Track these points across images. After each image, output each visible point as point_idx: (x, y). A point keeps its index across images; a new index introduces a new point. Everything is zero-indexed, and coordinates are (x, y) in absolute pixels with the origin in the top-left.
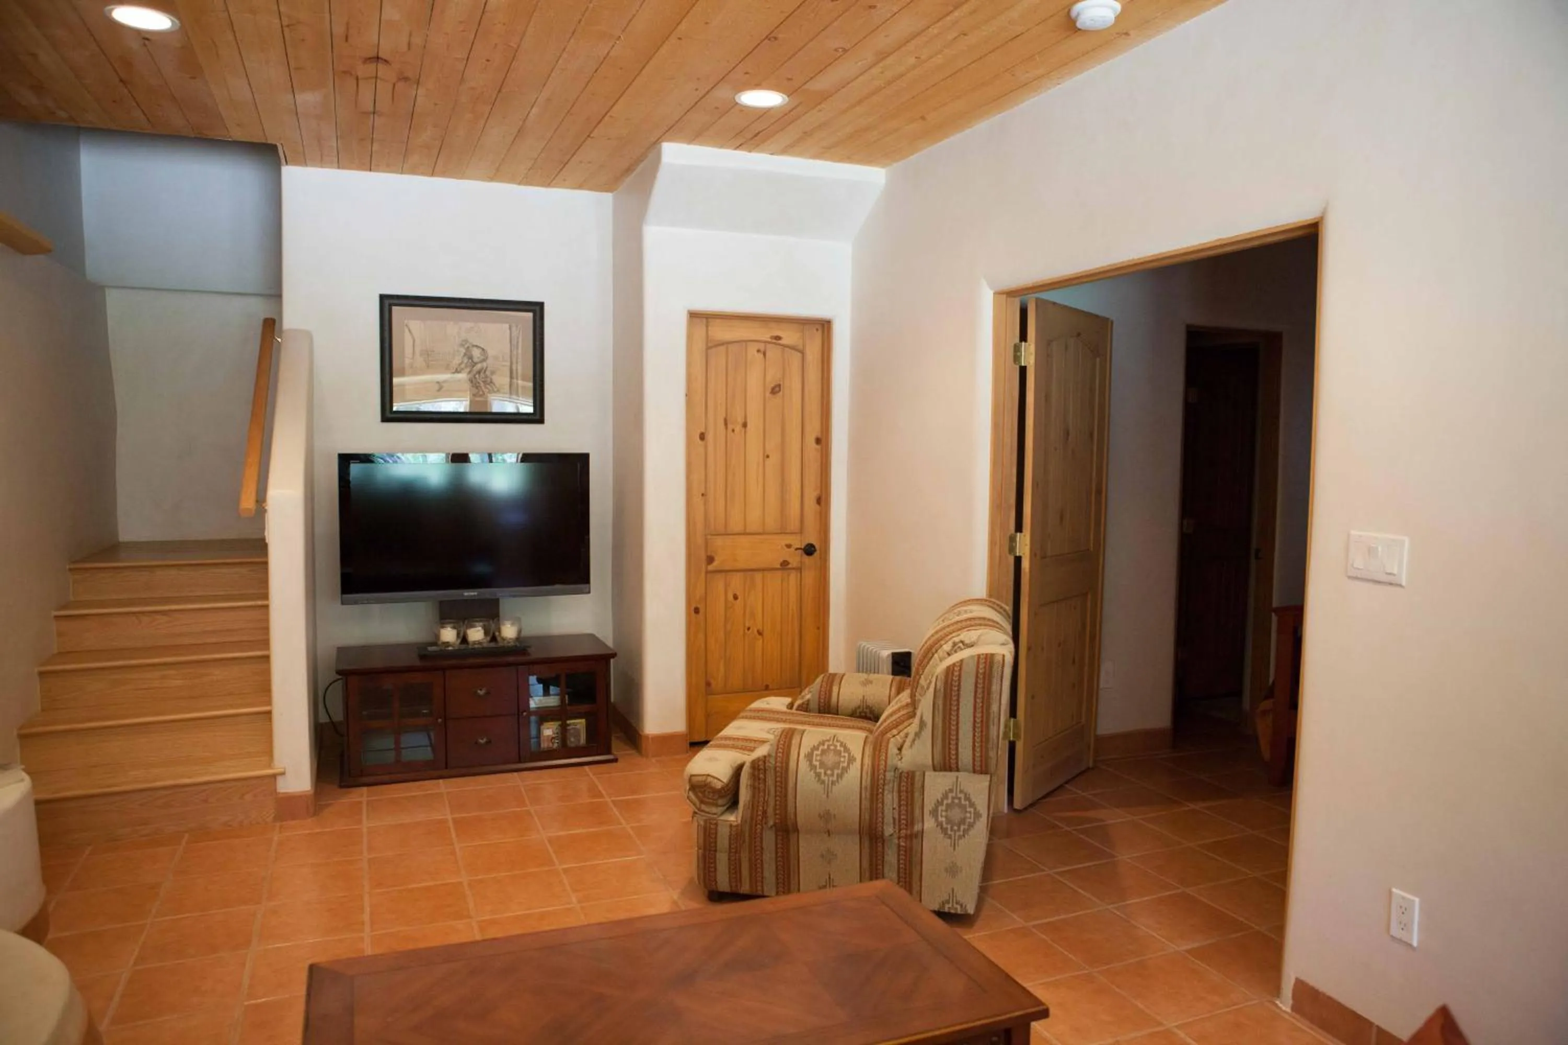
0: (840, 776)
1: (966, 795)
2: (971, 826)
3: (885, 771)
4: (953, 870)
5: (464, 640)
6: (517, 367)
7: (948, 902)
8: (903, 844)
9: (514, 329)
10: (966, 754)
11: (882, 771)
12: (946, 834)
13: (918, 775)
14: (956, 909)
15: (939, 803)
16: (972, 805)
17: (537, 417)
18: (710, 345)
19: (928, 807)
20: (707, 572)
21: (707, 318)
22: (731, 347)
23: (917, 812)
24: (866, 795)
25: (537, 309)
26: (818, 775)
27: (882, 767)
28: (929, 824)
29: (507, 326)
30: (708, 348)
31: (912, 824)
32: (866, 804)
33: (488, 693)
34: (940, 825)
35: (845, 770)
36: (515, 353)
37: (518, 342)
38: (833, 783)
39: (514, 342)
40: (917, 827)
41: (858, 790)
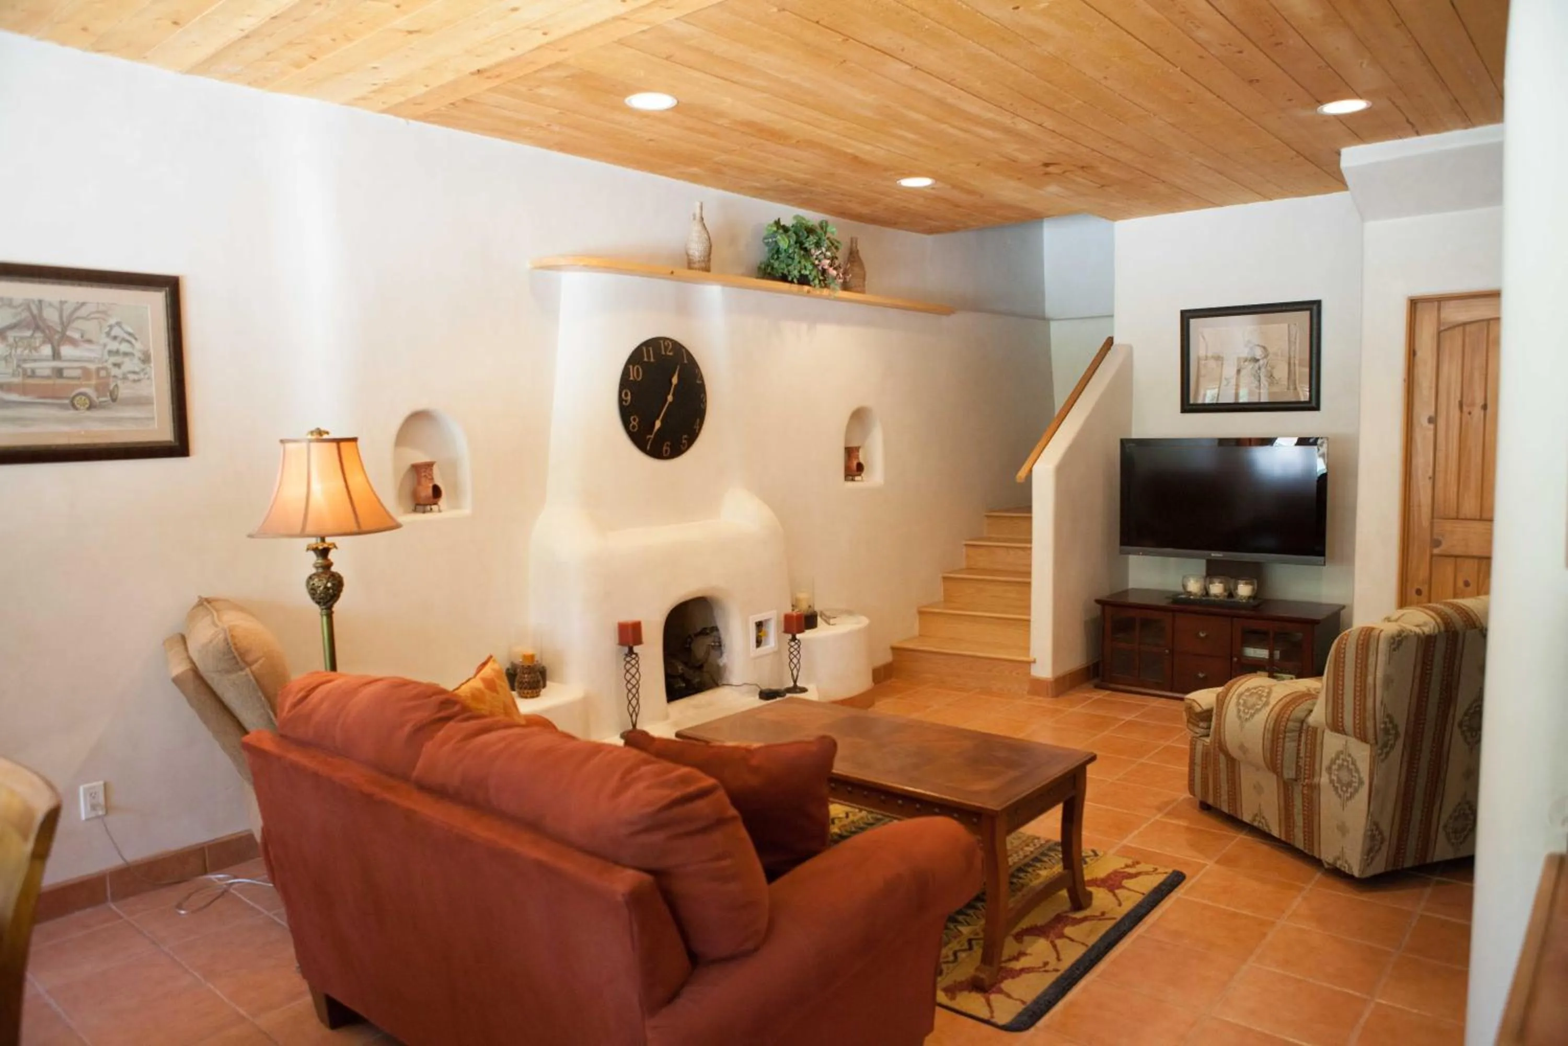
0: (1252, 715)
1: (1352, 758)
2: (1356, 790)
3: (1288, 720)
4: (1343, 829)
5: (1231, 595)
6: (1294, 361)
7: (1339, 858)
8: (1305, 792)
9: (1292, 326)
10: (1348, 721)
11: (1284, 719)
12: (1337, 792)
13: (1319, 731)
14: (1345, 867)
15: (1333, 762)
16: (1357, 771)
17: (1313, 405)
18: (1442, 328)
19: (1326, 763)
20: (1432, 556)
21: (1438, 301)
22: (1468, 328)
23: (1317, 767)
24: (1269, 736)
25: (1313, 308)
26: (1239, 711)
27: (1286, 716)
28: (1324, 779)
29: (1286, 326)
30: (1439, 333)
31: (1313, 776)
32: (1268, 744)
33: (1207, 636)
34: (1332, 781)
35: (1258, 711)
36: (1293, 348)
37: (1295, 339)
38: (1246, 719)
39: (1293, 339)
40: (1316, 780)
41: (1263, 730)
